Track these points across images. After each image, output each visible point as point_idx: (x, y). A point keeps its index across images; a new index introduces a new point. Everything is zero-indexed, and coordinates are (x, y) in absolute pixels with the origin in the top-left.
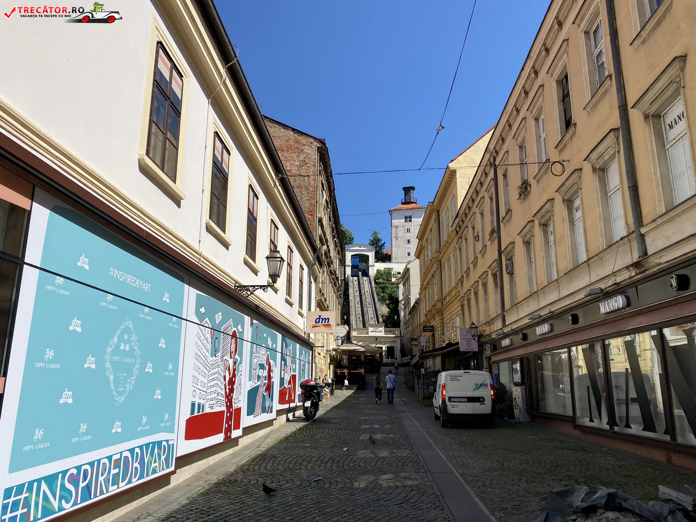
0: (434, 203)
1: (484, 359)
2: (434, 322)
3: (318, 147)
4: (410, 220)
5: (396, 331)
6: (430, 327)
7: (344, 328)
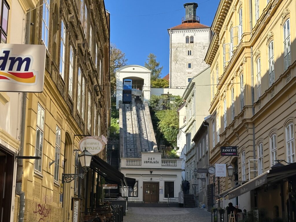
4: (191, 41)
5: (177, 161)
6: (232, 148)
7: (100, 140)
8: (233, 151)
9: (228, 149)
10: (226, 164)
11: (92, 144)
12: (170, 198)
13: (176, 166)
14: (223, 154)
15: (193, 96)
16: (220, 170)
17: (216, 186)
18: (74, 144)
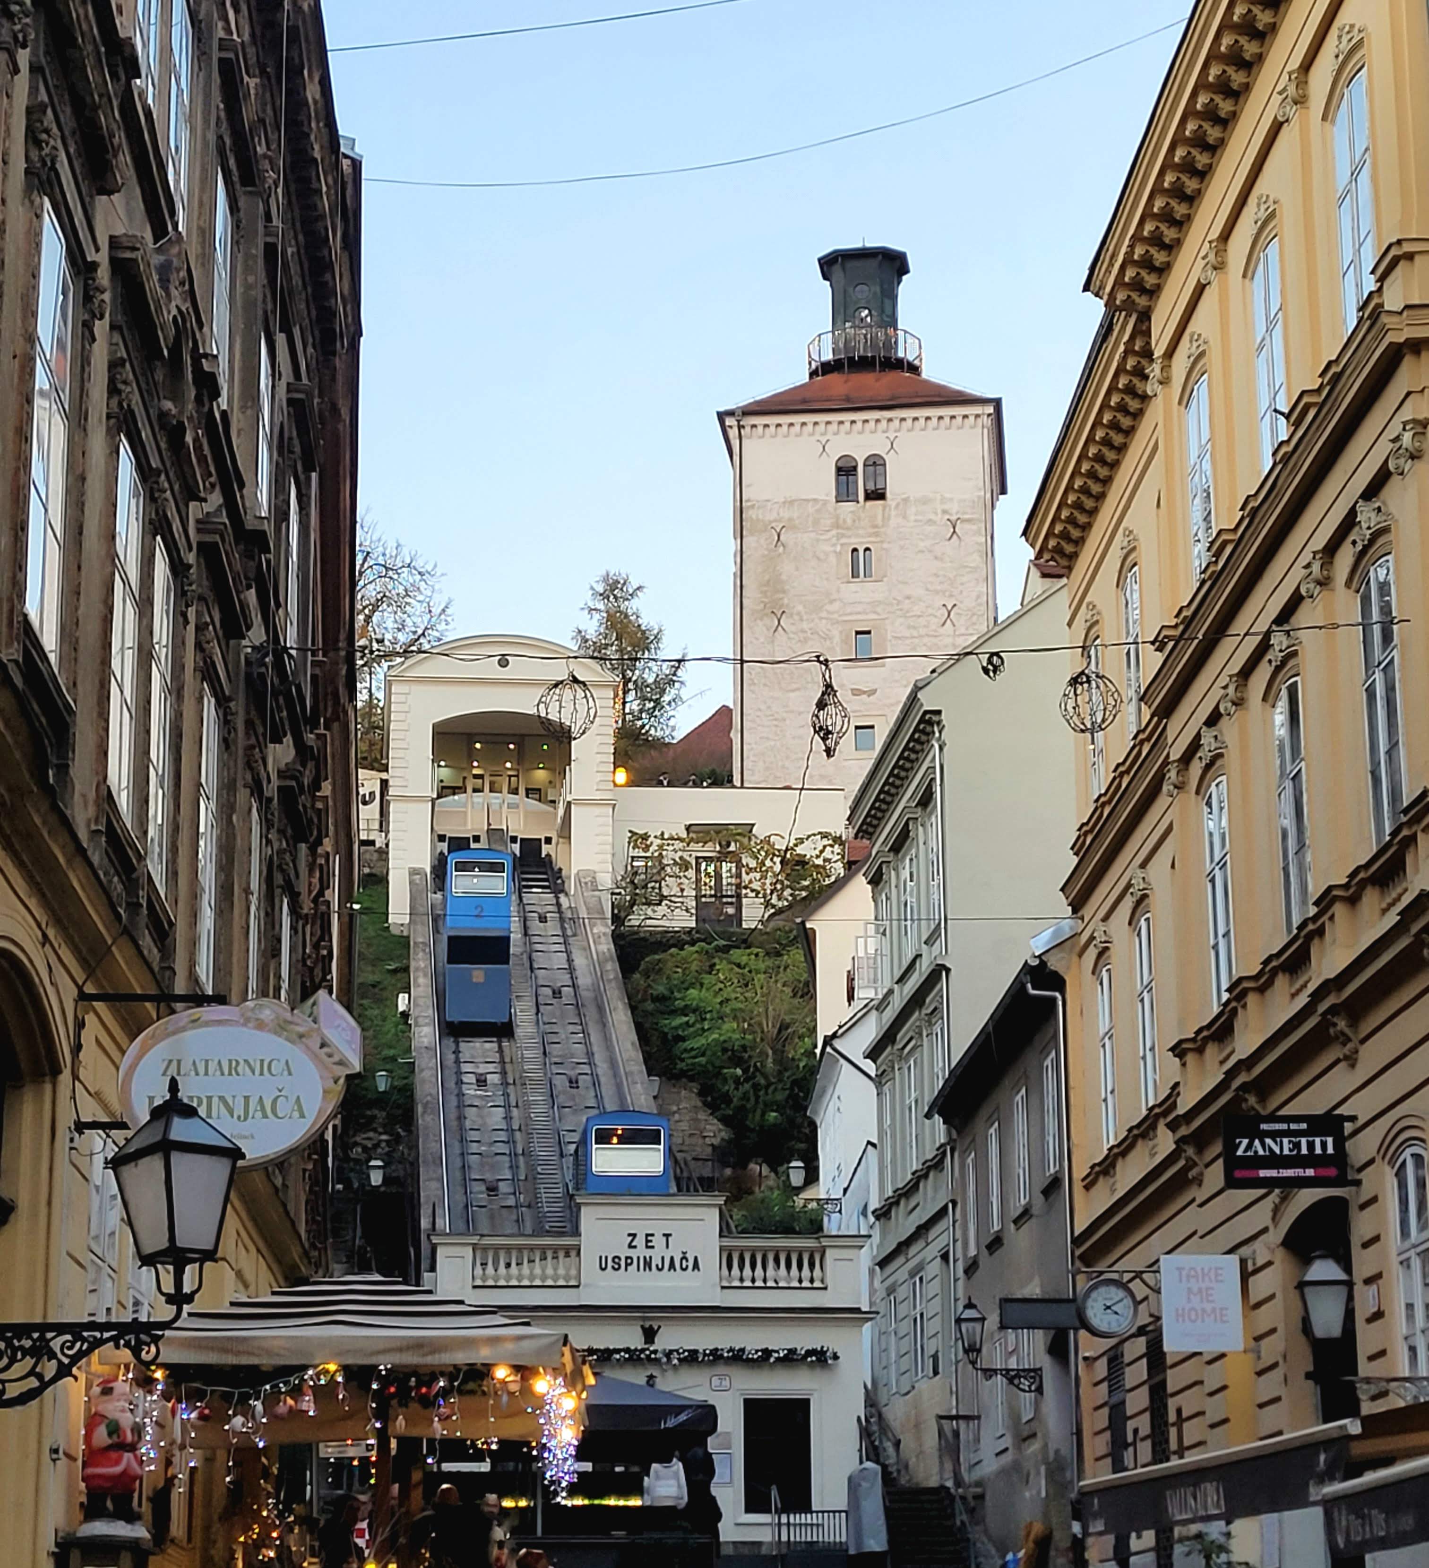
2: (1347, 1077)
4: (871, 487)
5: (828, 1255)
6: (1304, 1126)
7: (301, 1036)
8: (1318, 1151)
9: (1275, 1135)
10: (1234, 1259)
11: (233, 1069)
12: (784, 1519)
13: (825, 1288)
14: (1238, 1174)
16: (1196, 1301)
17: (1130, 1425)
18: (75, 1077)
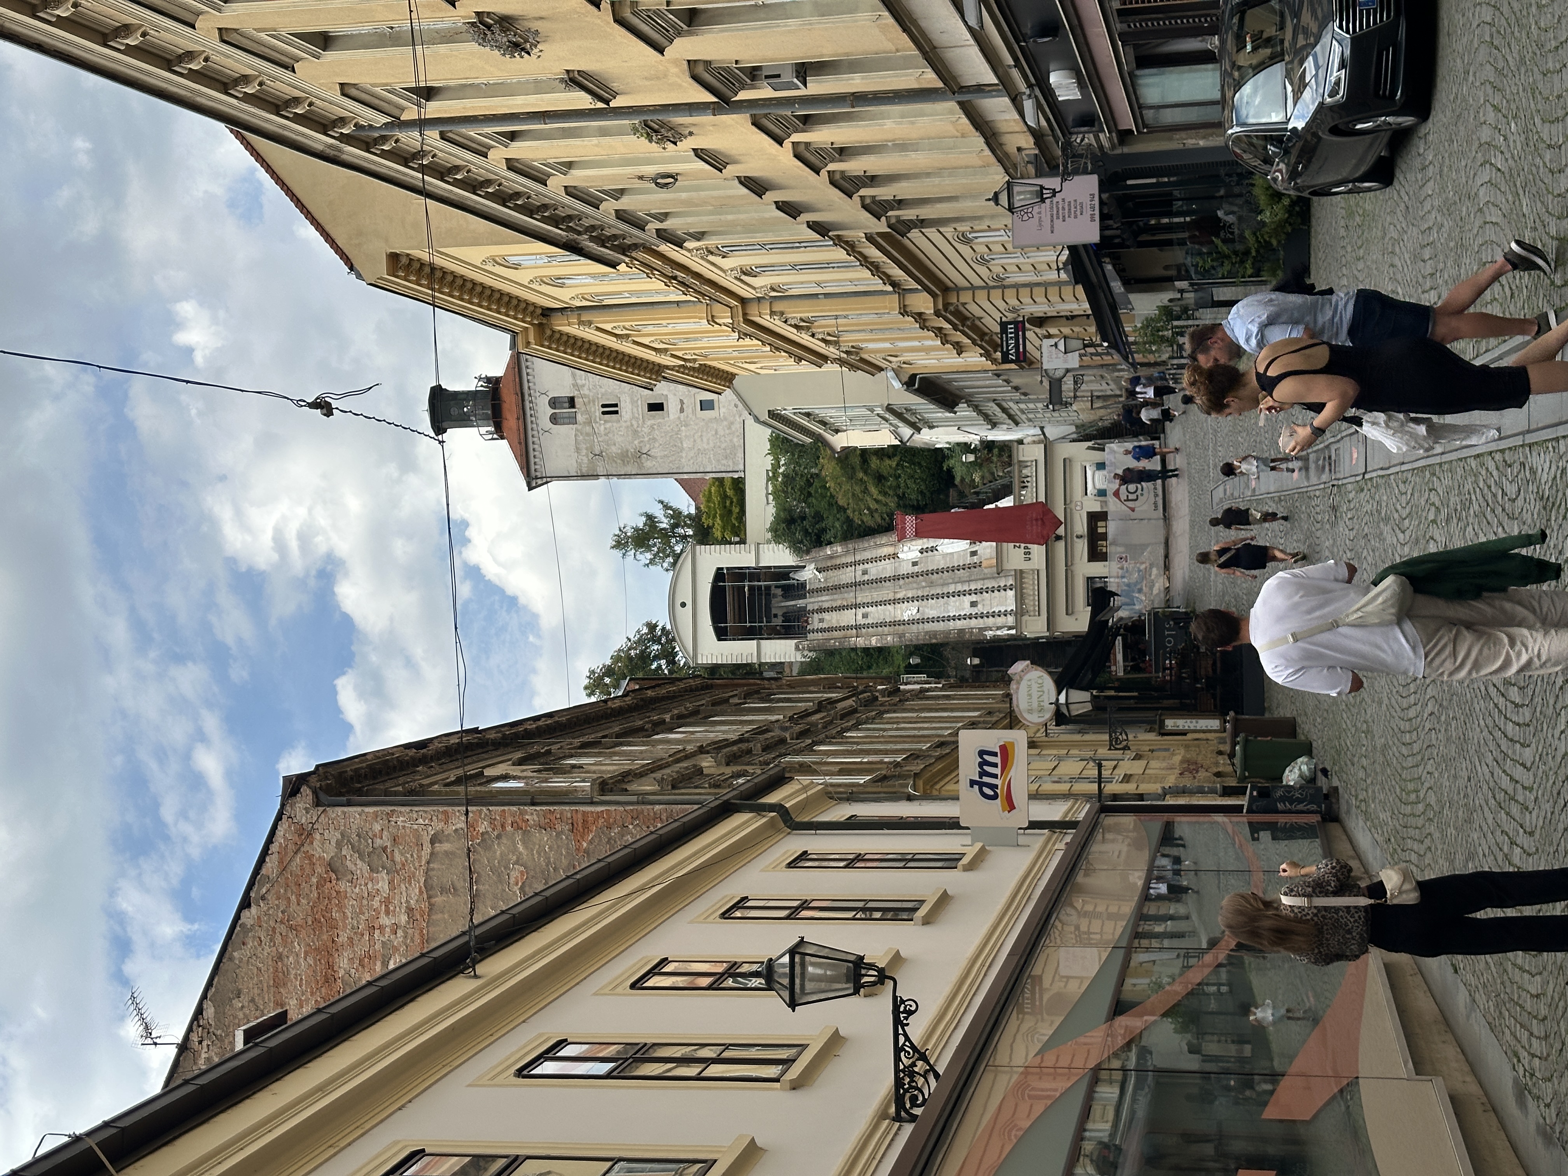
0: (517, 330)
1: (1126, 150)
2: (987, 321)
3: (318, 803)
4: (567, 405)
5: (1021, 459)
6: (1004, 335)
7: (1020, 677)
8: (1013, 330)
11: (1030, 695)
15: (808, 415)
